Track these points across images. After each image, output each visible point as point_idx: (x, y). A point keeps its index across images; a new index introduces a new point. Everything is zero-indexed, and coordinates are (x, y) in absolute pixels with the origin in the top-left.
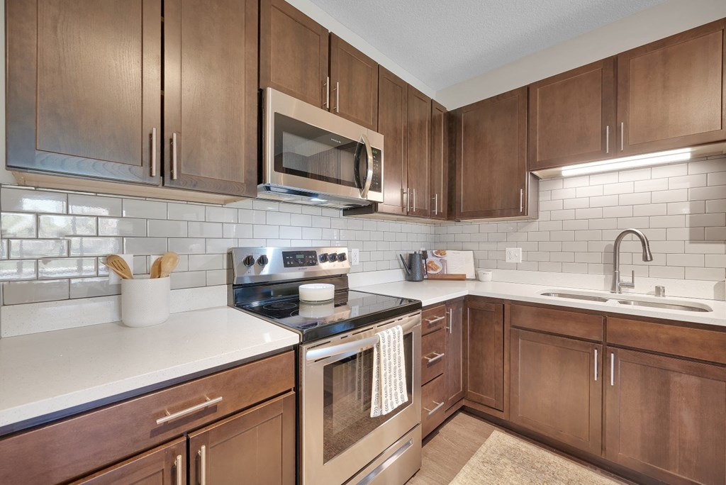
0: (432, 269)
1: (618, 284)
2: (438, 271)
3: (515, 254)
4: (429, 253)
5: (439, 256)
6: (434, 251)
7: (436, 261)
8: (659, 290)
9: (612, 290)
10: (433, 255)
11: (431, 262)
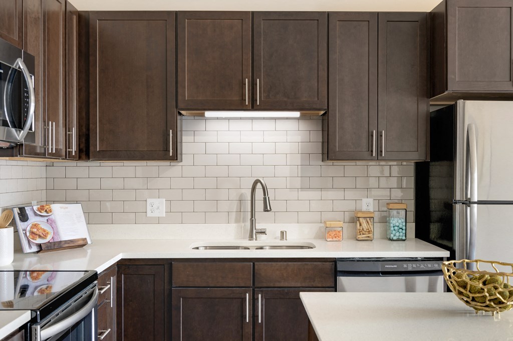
0: (40, 236)
1: (254, 231)
2: (49, 238)
3: (157, 206)
4: (28, 211)
5: (44, 214)
6: (35, 208)
7: (42, 223)
8: (283, 235)
9: (249, 237)
10: (36, 214)
11: (35, 226)
